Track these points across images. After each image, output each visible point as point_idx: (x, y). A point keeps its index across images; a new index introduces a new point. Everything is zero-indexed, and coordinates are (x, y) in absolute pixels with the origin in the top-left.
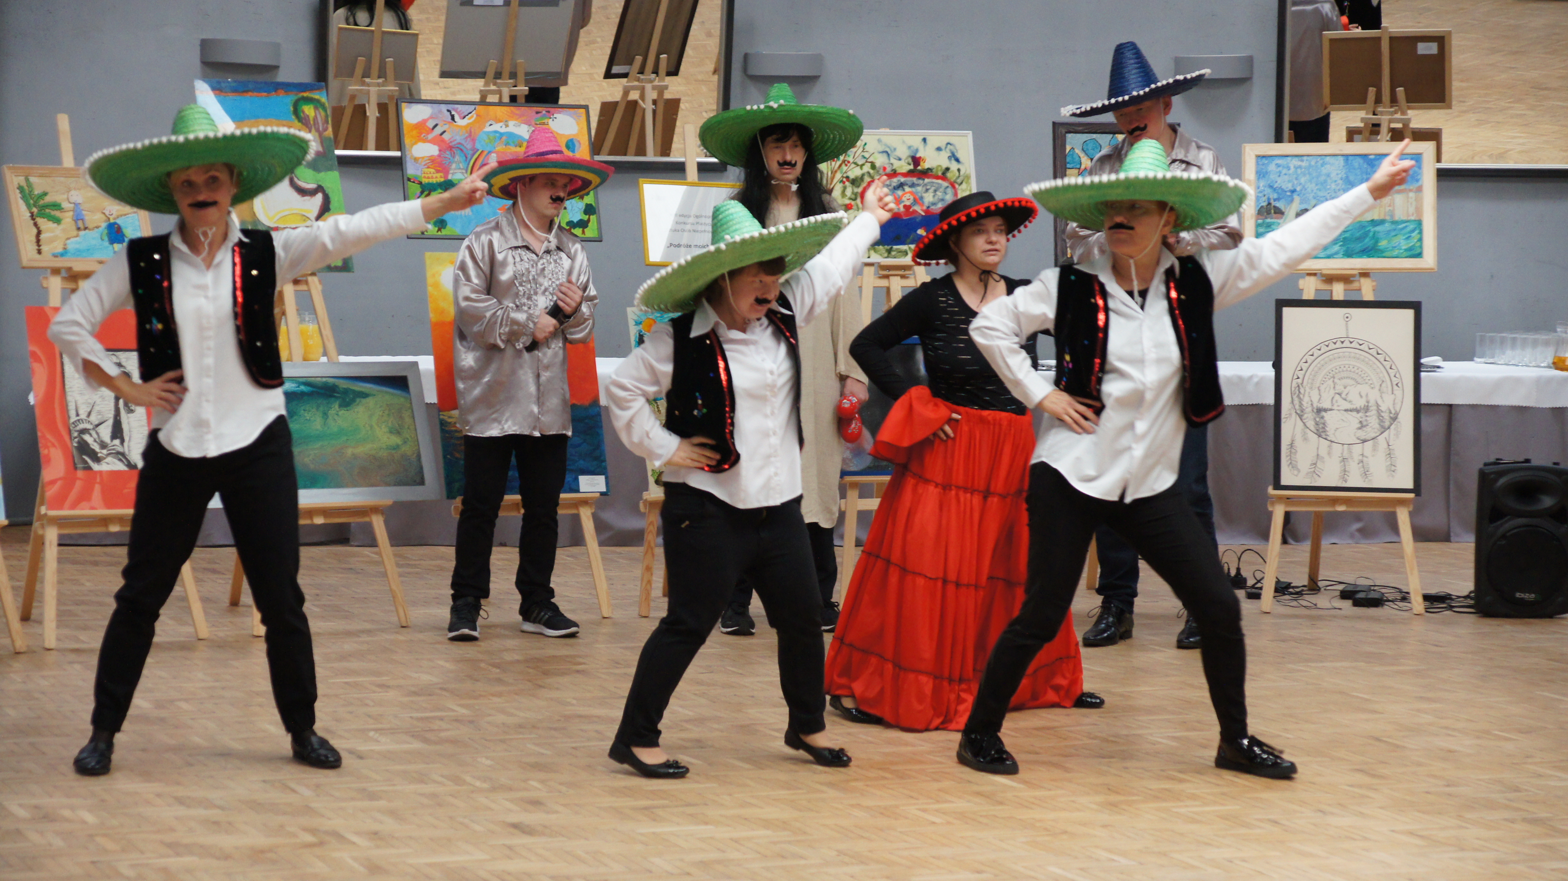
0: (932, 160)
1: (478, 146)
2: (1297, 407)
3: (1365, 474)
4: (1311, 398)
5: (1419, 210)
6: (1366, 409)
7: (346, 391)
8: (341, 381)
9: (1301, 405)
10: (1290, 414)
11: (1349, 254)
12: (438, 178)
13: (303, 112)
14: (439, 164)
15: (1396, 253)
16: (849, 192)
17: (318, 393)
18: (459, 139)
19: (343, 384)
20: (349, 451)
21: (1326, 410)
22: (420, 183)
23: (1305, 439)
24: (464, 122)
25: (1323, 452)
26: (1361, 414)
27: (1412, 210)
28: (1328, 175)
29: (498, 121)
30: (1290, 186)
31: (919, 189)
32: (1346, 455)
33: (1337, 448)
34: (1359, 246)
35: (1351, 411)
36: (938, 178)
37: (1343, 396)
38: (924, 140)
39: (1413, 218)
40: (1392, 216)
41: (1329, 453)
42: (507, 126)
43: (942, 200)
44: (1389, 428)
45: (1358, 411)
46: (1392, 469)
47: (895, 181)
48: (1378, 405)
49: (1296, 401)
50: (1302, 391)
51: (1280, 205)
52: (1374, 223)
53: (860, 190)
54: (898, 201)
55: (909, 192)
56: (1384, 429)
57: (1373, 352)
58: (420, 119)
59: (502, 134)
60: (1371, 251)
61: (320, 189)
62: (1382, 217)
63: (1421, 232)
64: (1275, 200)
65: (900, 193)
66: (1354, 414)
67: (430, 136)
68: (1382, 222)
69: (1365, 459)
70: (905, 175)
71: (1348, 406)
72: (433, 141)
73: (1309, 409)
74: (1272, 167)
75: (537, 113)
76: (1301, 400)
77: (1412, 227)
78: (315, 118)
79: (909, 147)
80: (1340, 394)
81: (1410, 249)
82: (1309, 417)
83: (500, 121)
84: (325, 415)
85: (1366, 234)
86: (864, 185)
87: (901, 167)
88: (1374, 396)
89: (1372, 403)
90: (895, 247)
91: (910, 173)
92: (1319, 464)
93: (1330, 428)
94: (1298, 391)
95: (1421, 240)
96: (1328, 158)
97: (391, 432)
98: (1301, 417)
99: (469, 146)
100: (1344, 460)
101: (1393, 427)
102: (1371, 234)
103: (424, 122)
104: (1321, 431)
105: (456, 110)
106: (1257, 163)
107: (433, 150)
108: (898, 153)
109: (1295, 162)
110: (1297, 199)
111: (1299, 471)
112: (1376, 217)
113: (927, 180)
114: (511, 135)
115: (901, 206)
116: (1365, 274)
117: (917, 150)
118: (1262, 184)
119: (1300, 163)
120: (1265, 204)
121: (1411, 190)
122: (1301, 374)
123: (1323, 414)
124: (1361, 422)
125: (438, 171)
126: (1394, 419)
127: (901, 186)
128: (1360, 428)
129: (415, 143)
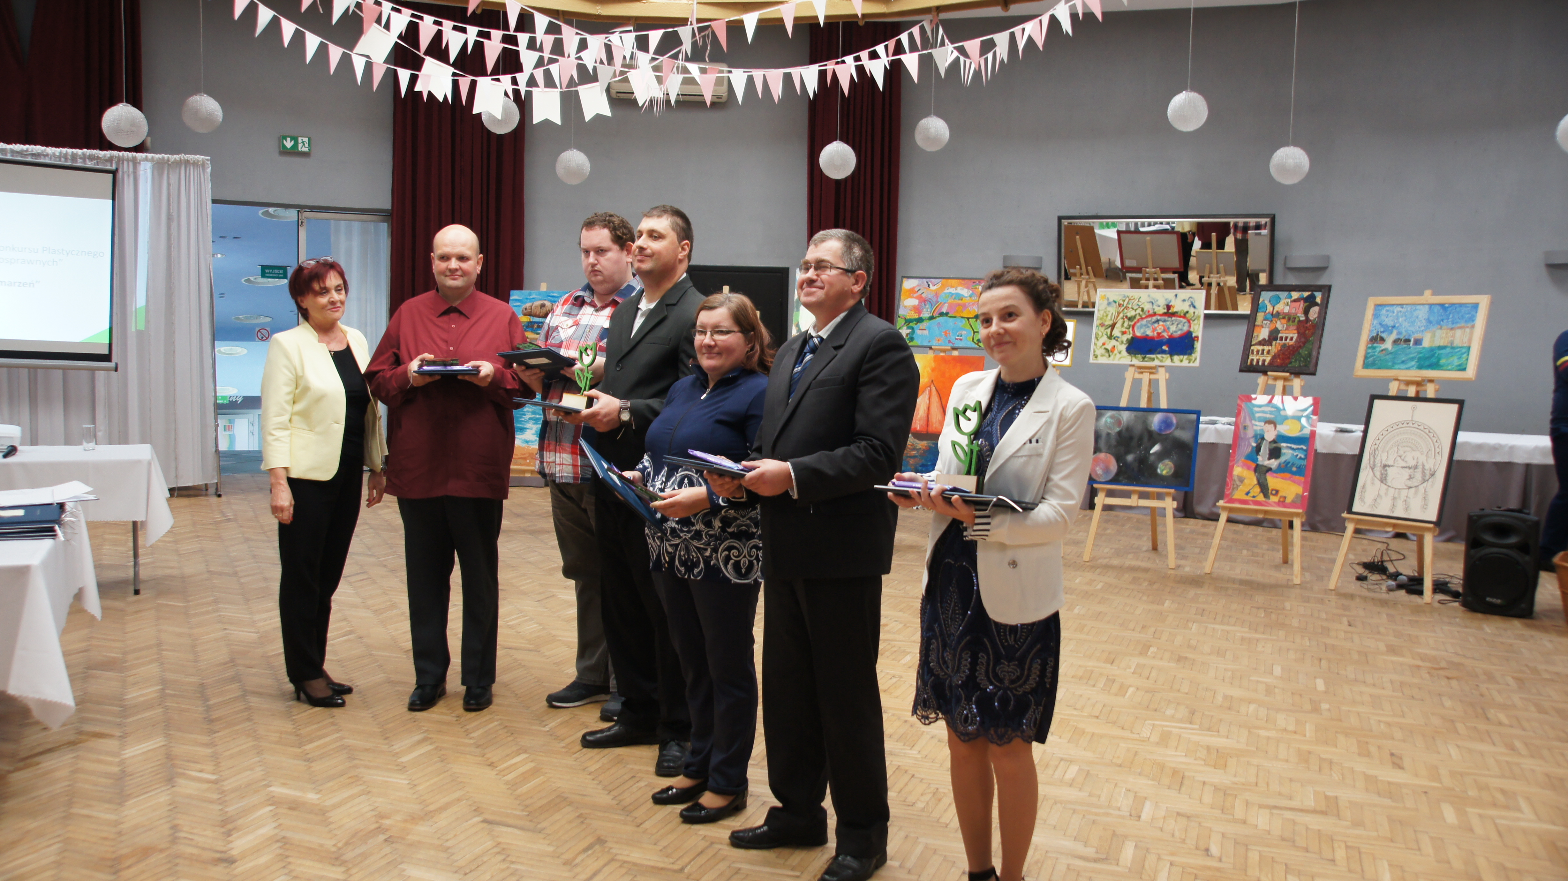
0: (1179, 306)
1: (939, 300)
2: (1372, 463)
3: (1407, 509)
4: (1382, 458)
5: (1470, 340)
6: (1416, 467)
9: (1374, 461)
10: (1366, 467)
11: (1420, 367)
12: (916, 316)
14: (917, 309)
15: (1449, 367)
16: (1126, 325)
18: (930, 296)
21: (1389, 466)
22: (905, 319)
23: (1373, 483)
24: (935, 287)
25: (1382, 493)
26: (1411, 470)
27: (1466, 340)
28: (1417, 317)
29: (952, 287)
30: (1392, 324)
31: (1168, 323)
32: (1396, 495)
33: (1391, 491)
34: (1427, 363)
35: (1405, 467)
36: (1180, 317)
37: (1402, 458)
38: (1176, 295)
39: (1465, 345)
40: (1452, 343)
41: (1386, 494)
42: (956, 289)
43: (1181, 330)
44: (1428, 480)
45: (1410, 468)
46: (1425, 507)
47: (1154, 318)
48: (1423, 465)
49: (1372, 460)
50: (1377, 453)
51: (1384, 335)
52: (1440, 348)
53: (1132, 323)
54: (1154, 330)
55: (1162, 325)
56: (1424, 481)
57: (1427, 431)
58: (911, 286)
59: (952, 294)
60: (1435, 366)
62: (1445, 344)
63: (1468, 355)
64: (1381, 332)
65: (1156, 325)
66: (1407, 470)
67: (915, 295)
68: (1444, 348)
69: (1408, 499)
70: (1160, 315)
71: (1404, 464)
72: (916, 298)
73: (1379, 465)
74: (1384, 312)
76: (1375, 458)
77: (1464, 350)
79: (1166, 300)
80: (1400, 457)
81: (1460, 365)
82: (1378, 471)
85: (1433, 355)
86: (1135, 320)
87: (1159, 311)
88: (1422, 459)
89: (1420, 463)
90: (1148, 356)
91: (1164, 314)
92: (1378, 500)
93: (1389, 478)
94: (1374, 454)
95: (1467, 359)
96: (1419, 307)
98: (1372, 469)
99: (934, 300)
100: (1394, 499)
101: (1430, 480)
102: (1436, 355)
103: (914, 288)
104: (1383, 479)
105: (931, 282)
106: (1375, 309)
107: (915, 302)
108: (1159, 303)
109: (1399, 309)
110: (1395, 332)
111: (1365, 503)
112: (1442, 344)
113: (1173, 318)
114: (958, 295)
115: (1155, 333)
116: (1431, 381)
117: (1170, 301)
118: (1375, 322)
119: (1401, 309)
120: (1375, 335)
121: (1468, 327)
122: (1378, 442)
123: (1387, 468)
124: (1410, 476)
125: (915, 313)
126: (1432, 475)
127: (1157, 321)
128: (1409, 479)
129: (906, 299)
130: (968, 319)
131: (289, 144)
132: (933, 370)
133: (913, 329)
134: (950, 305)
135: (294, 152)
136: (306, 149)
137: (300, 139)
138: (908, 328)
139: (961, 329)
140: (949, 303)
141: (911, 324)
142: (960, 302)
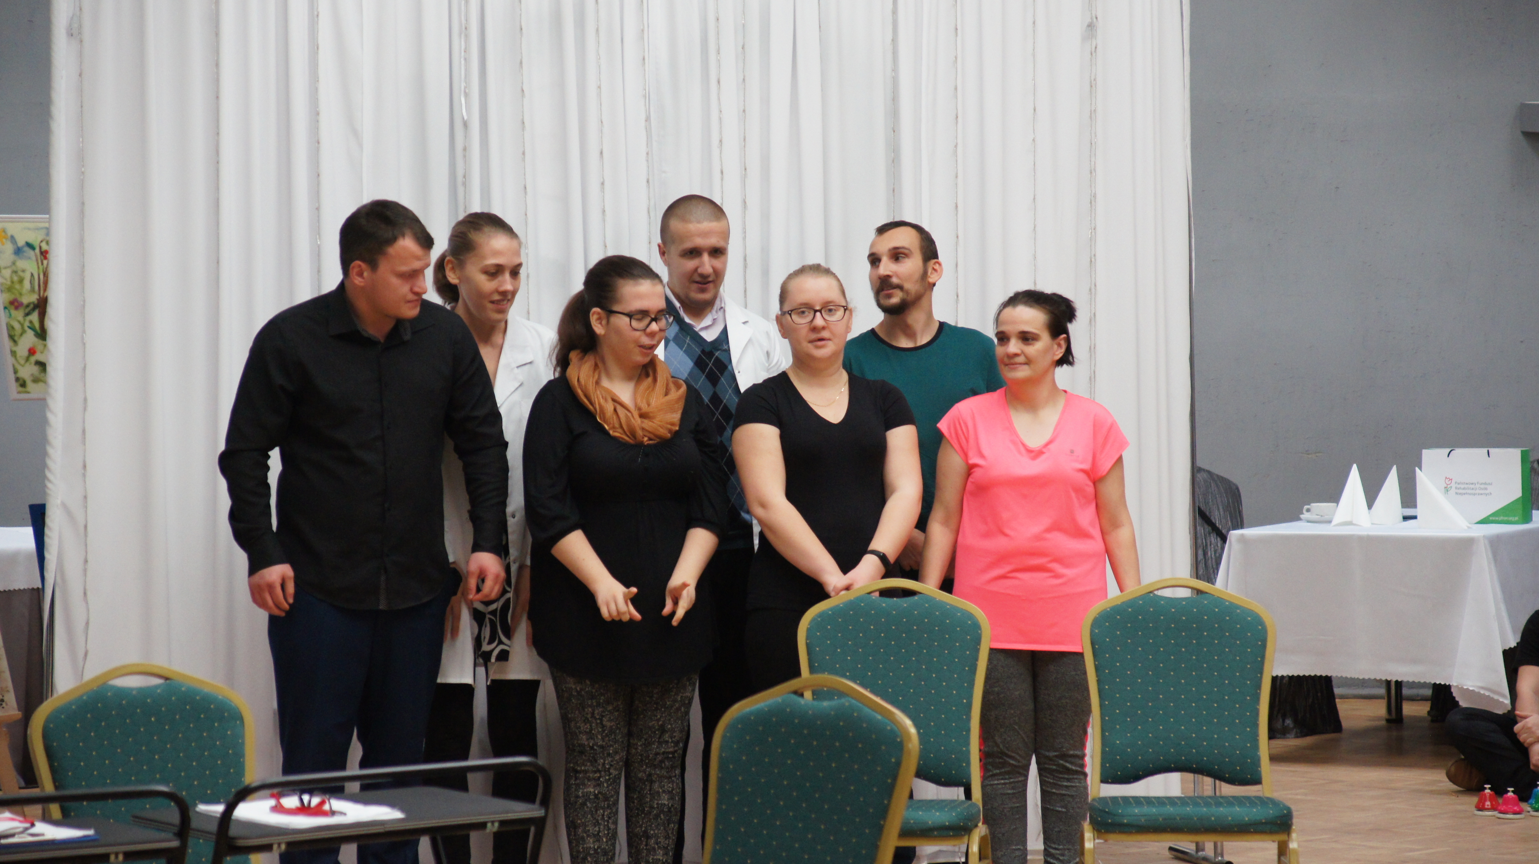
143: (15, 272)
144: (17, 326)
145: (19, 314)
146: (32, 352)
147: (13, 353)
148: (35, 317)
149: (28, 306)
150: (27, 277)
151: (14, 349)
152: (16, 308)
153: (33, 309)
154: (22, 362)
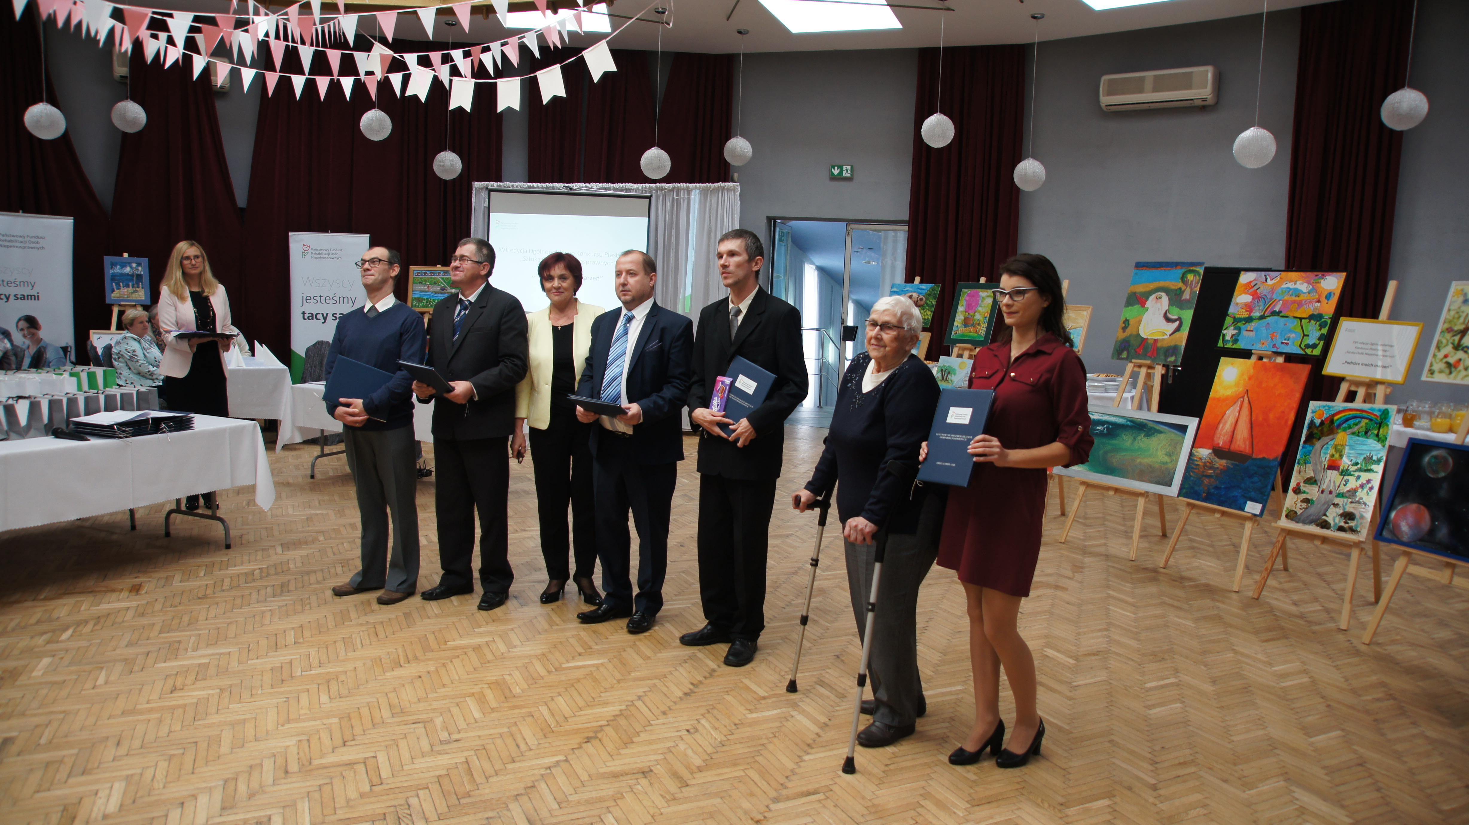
1: (1274, 297)
7: (1151, 428)
8: (1150, 422)
12: (1246, 315)
13: (1187, 278)
14: (1249, 307)
17: (1135, 427)
18: (1265, 292)
19: (1151, 425)
20: (1139, 460)
22: (1234, 318)
24: (1273, 282)
42: (1295, 284)
58: (1248, 280)
59: (1291, 289)
61: (1179, 319)
67: (1250, 291)
72: (1250, 294)
75: (1316, 276)
78: (1192, 281)
83: (1292, 281)
84: (1135, 438)
97: (1166, 455)
99: (1269, 297)
103: (1251, 282)
105: (1269, 275)
107: (1248, 299)
114: (1296, 290)
125: (1247, 311)
129: (1240, 295)
130: (1301, 319)
131: (836, 171)
132: (1250, 378)
133: (1239, 329)
134: (1285, 303)
135: (840, 178)
136: (848, 175)
137: (844, 167)
138: (1235, 329)
139: (1291, 331)
140: (1283, 301)
141: (1239, 324)
142: (1297, 299)
143: (1458, 313)
144: (1444, 341)
145: (1448, 336)
146: (1446, 356)
147: (1434, 356)
148: (1457, 338)
149: (1456, 331)
150: (1464, 315)
151: (1437, 354)
152: (1449, 332)
153: (1458, 334)
154: (1438, 361)
